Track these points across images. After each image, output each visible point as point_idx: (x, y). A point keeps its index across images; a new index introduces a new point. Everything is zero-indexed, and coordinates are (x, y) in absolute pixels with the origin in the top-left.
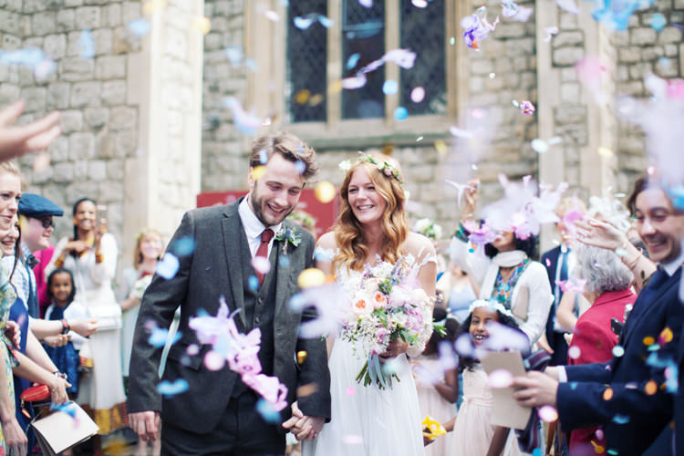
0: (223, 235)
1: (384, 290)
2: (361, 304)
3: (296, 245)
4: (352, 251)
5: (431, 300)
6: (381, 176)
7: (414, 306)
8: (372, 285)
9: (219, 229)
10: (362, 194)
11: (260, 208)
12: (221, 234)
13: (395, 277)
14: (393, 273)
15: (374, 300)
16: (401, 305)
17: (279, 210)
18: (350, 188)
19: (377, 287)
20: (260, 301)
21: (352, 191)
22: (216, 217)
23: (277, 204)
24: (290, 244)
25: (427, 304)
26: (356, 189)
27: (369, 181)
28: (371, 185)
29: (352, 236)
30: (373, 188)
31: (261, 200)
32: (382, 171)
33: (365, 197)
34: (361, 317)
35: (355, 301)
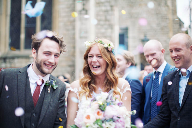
0: (17, 81)
1: (102, 108)
2: (88, 117)
3: (55, 88)
4: (88, 88)
5: (129, 114)
6: (106, 50)
7: (119, 118)
8: (95, 105)
9: (16, 78)
10: (95, 59)
11: (41, 66)
12: (16, 81)
13: (109, 101)
14: (107, 99)
15: (96, 115)
16: (111, 117)
17: (51, 66)
18: (89, 55)
19: (98, 107)
20: (34, 115)
21: (90, 57)
22: (15, 72)
23: (50, 62)
24: (52, 87)
25: (127, 116)
26: (92, 56)
27: (99, 53)
28: (100, 55)
29: (88, 80)
30: (101, 57)
31: (41, 62)
32: (107, 49)
33: (96, 61)
34: (88, 125)
35: (85, 115)
